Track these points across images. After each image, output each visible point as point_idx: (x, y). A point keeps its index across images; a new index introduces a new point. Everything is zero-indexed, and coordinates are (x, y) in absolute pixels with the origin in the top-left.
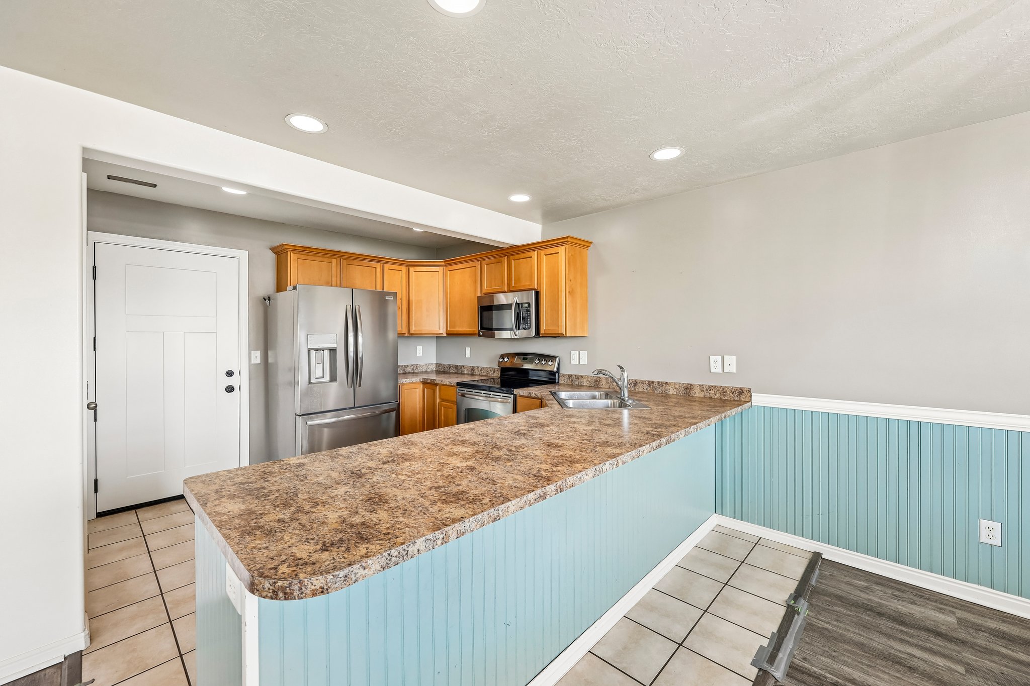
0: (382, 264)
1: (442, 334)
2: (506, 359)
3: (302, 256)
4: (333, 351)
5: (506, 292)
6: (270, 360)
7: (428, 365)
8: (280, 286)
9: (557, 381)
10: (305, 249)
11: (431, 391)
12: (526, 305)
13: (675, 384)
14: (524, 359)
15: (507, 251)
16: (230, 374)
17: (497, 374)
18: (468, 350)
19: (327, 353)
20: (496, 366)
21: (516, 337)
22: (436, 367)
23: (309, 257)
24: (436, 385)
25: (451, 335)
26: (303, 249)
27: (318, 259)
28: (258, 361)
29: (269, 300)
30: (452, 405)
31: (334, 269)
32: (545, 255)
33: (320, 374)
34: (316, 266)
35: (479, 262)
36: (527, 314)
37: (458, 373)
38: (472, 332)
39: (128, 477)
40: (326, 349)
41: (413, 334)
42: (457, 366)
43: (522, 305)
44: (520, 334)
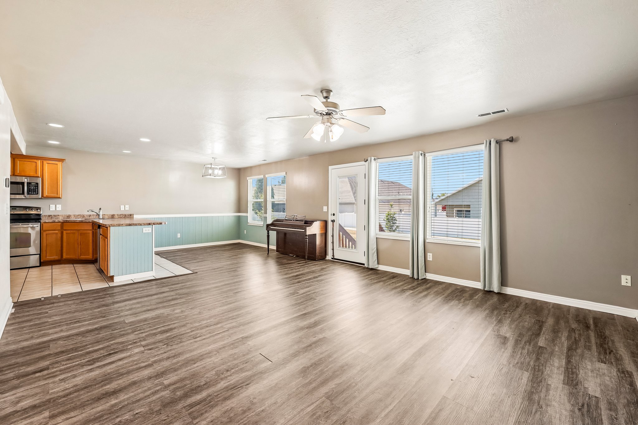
9: (41, 218)
12: (35, 184)
13: (108, 215)
32: (47, 163)
36: (36, 187)
43: (30, 183)
44: (28, 196)
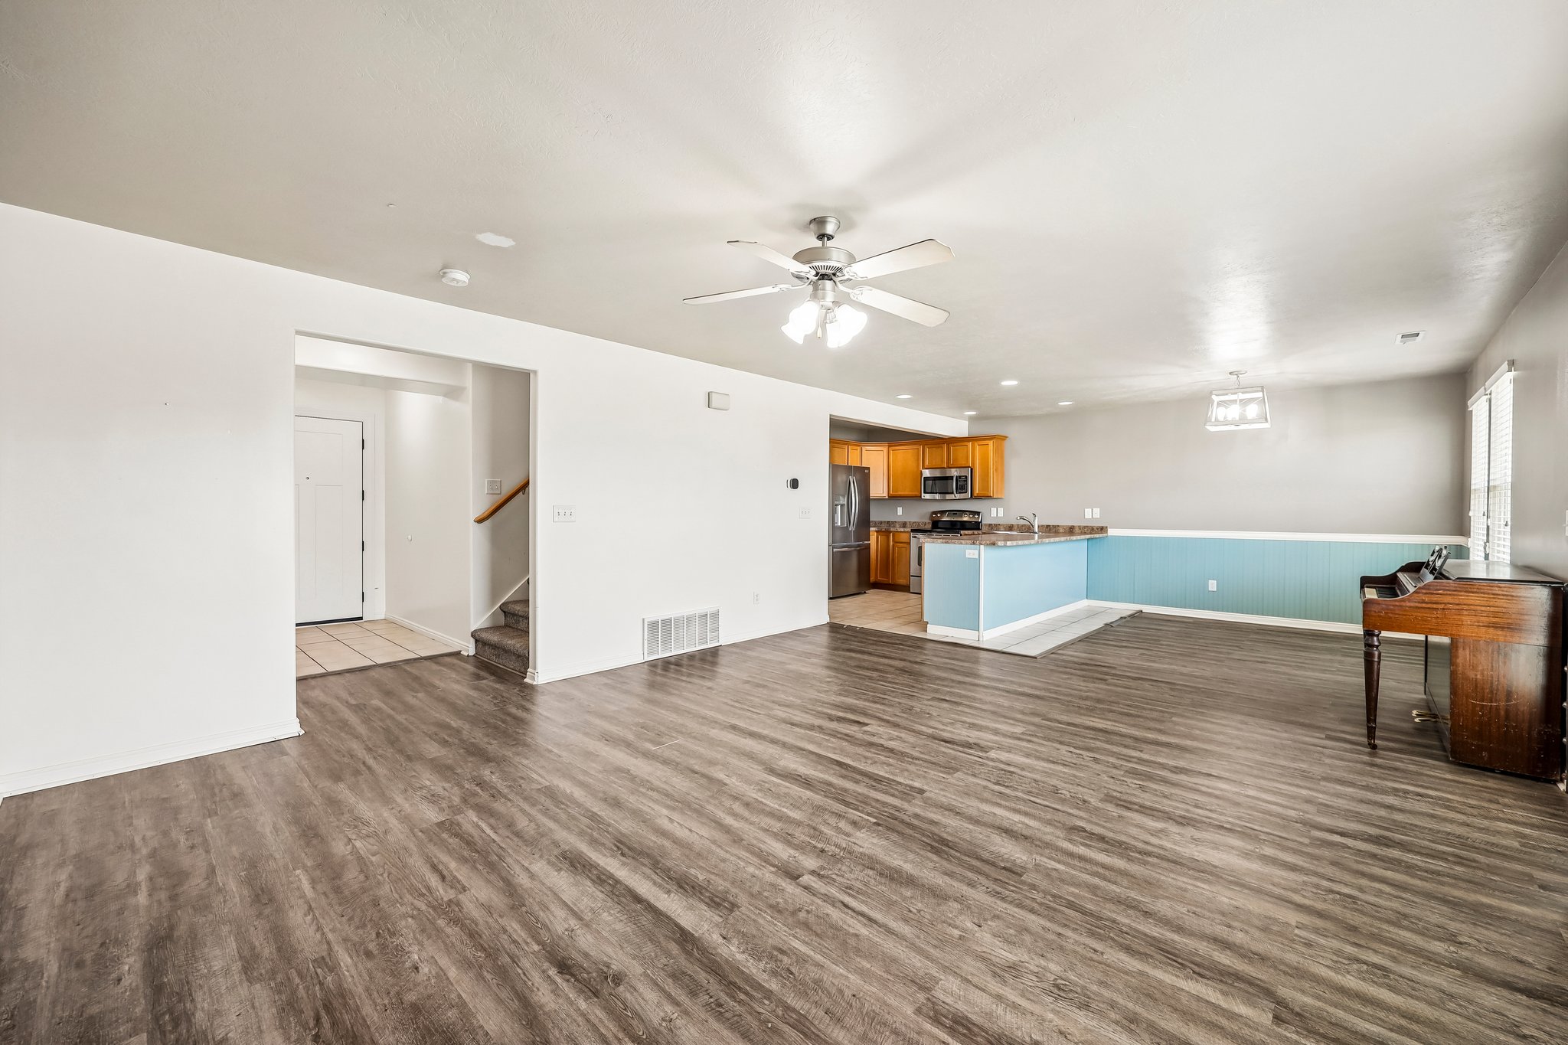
0: (848, 446)
1: (887, 497)
2: (938, 515)
11: (885, 537)
12: (964, 477)
13: (1063, 526)
14: (954, 514)
15: (947, 440)
18: (900, 511)
20: (928, 521)
21: (955, 499)
24: (891, 532)
25: (892, 497)
30: (905, 545)
32: (977, 445)
35: (921, 445)
36: (965, 483)
38: (914, 495)
42: (889, 522)
43: (960, 477)
44: (958, 496)
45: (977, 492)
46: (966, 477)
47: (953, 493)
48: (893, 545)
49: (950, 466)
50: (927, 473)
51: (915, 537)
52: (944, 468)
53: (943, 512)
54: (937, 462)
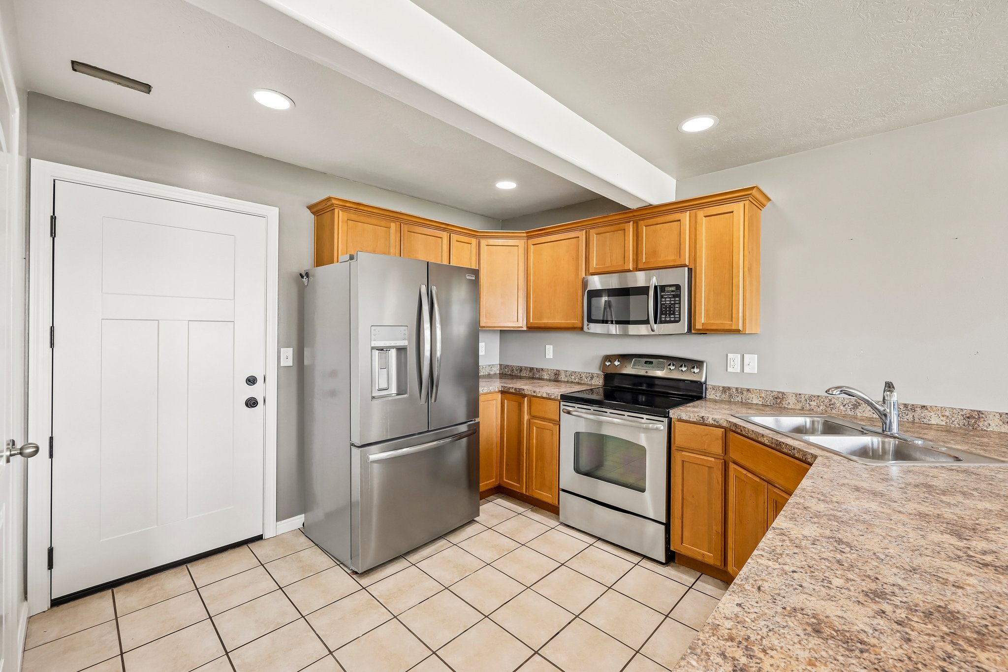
0: (449, 234)
1: (522, 327)
2: (617, 363)
3: (354, 217)
4: (401, 350)
5: (631, 271)
6: (306, 362)
7: (491, 366)
8: (323, 256)
9: (704, 395)
10: (358, 207)
11: (515, 404)
12: (673, 289)
14: (646, 362)
15: (635, 214)
16: (251, 381)
17: (599, 382)
18: (550, 349)
19: (393, 352)
21: (653, 333)
22: (501, 369)
23: (362, 218)
24: (524, 396)
25: (532, 329)
26: (355, 207)
27: (374, 221)
28: (290, 363)
29: (308, 277)
30: (552, 425)
31: (392, 237)
32: (705, 217)
33: (384, 385)
34: (369, 230)
35: (584, 231)
36: (675, 301)
37: (533, 378)
38: (571, 326)
39: (101, 541)
40: (393, 347)
41: (484, 327)
42: (532, 369)
43: (663, 288)
44: (659, 328)
45: (701, 320)
46: (678, 287)
47: (647, 322)
48: (529, 421)
49: (640, 266)
50: (596, 283)
51: (569, 413)
52: (629, 271)
53: (625, 358)
54: (614, 261)
